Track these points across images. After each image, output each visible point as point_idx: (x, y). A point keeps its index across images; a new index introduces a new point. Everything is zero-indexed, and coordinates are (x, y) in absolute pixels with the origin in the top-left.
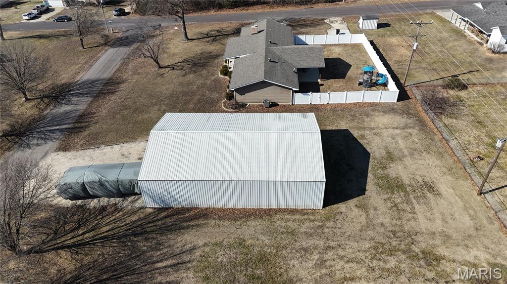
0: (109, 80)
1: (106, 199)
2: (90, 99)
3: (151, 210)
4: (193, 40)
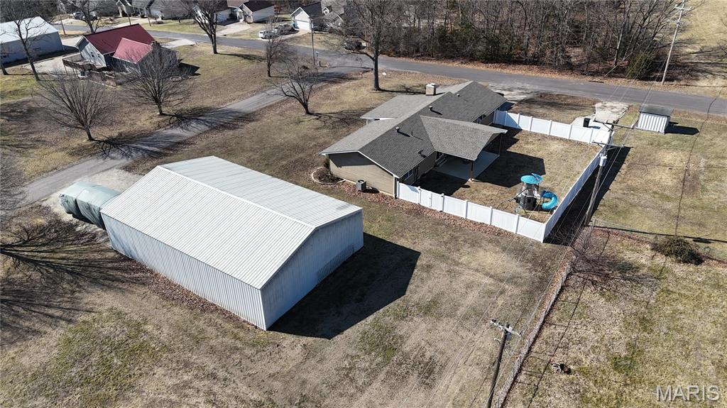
1: (96, 227)
2: (207, 128)
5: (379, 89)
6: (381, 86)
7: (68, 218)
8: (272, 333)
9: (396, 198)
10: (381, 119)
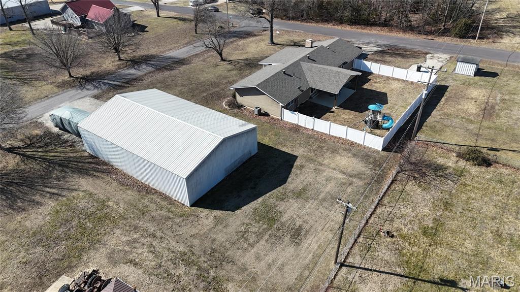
0: (182, 60)
1: (75, 136)
2: (152, 69)
3: (86, 154)
4: (277, 44)
5: (274, 43)
6: (275, 41)
7: (56, 130)
8: (193, 208)
9: (282, 120)
10: (273, 64)
